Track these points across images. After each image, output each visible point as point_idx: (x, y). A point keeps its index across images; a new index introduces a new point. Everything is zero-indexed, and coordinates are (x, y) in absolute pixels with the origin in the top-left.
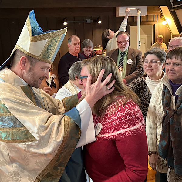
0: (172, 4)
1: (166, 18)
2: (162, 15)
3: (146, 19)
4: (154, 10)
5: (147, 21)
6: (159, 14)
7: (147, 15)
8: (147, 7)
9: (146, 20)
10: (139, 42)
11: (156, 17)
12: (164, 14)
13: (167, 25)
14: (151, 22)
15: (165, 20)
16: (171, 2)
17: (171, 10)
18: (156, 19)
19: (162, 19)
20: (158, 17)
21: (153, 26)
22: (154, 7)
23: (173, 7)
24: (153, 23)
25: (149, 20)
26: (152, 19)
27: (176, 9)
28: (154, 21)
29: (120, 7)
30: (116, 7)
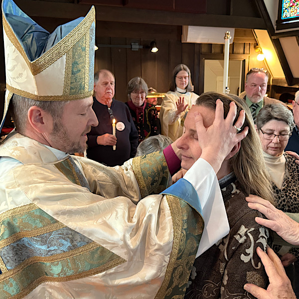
0: (275, 27)
1: (264, 50)
2: (257, 45)
4: (245, 35)
5: (233, 53)
6: (253, 43)
7: (233, 43)
8: (234, 29)
12: (260, 43)
13: (265, 62)
14: (239, 56)
15: (261, 52)
16: (273, 24)
17: (273, 37)
18: (247, 51)
19: (257, 51)
20: (251, 47)
21: (242, 62)
22: (245, 31)
23: (276, 32)
24: (243, 57)
25: (236, 52)
26: (241, 51)
27: (281, 36)
28: (244, 53)
29: (189, 26)
30: (182, 26)
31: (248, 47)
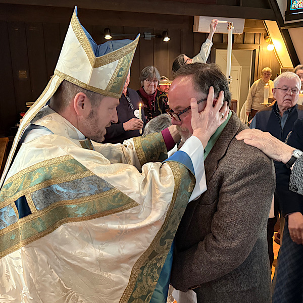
1: (273, 40)
2: (267, 35)
3: (242, 39)
4: (255, 25)
5: (243, 43)
7: (244, 33)
8: (244, 19)
9: (241, 41)
11: (257, 38)
12: (270, 34)
13: (275, 52)
14: (250, 46)
15: (271, 43)
18: (257, 41)
19: (267, 41)
20: (261, 37)
22: (255, 22)
24: (253, 47)
25: (247, 42)
26: (252, 41)
28: (254, 44)
31: (259, 37)
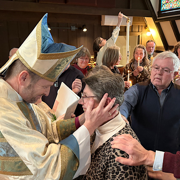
0: (157, 16)
1: (151, 29)
2: (147, 26)
3: (131, 29)
4: (139, 21)
5: (132, 32)
6: (144, 25)
7: (132, 25)
8: (132, 17)
10: (128, 52)
11: (140, 28)
12: (148, 25)
13: (151, 36)
14: (136, 33)
15: (149, 31)
16: (156, 14)
17: (156, 22)
18: (140, 30)
19: (146, 30)
20: (143, 28)
21: (137, 36)
22: (139, 18)
23: (158, 18)
24: (138, 34)
25: (134, 31)
26: (137, 30)
27: (161, 21)
28: (139, 32)
29: (105, 16)
30: (101, 16)
31: (141, 28)
